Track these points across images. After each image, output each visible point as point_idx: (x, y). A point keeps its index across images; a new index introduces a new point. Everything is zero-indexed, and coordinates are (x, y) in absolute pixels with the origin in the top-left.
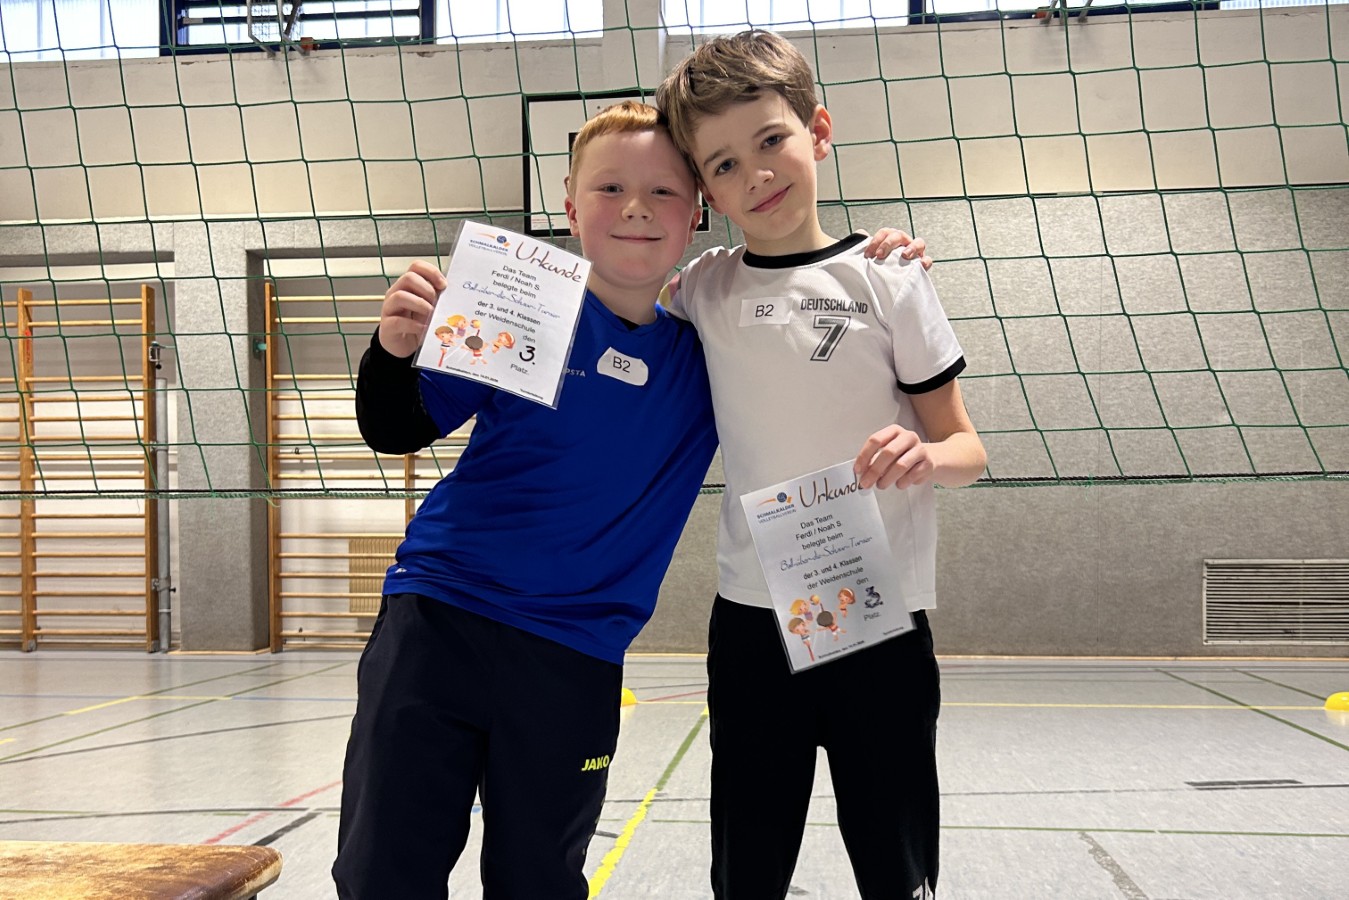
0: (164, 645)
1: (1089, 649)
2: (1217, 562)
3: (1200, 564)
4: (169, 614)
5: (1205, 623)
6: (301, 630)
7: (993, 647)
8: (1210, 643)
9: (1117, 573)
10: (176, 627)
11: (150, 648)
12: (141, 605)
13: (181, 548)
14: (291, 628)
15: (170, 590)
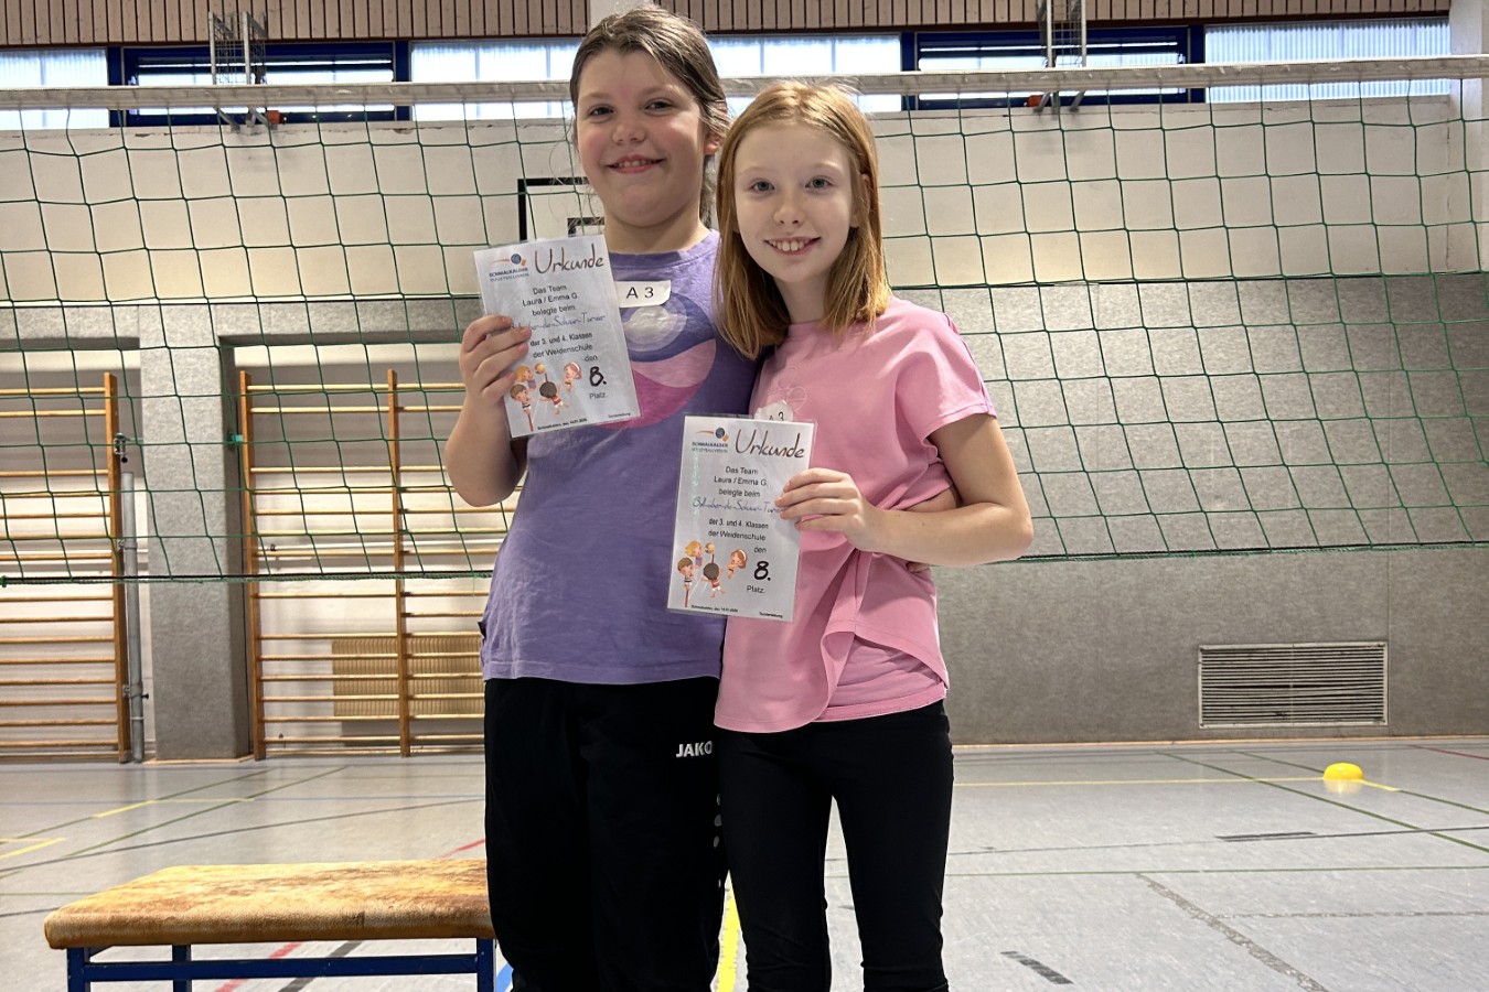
0: (138, 755)
1: (1090, 735)
2: (1211, 647)
3: (1196, 649)
4: (142, 721)
5: (1200, 707)
6: (281, 736)
7: (998, 736)
8: (1206, 726)
9: (1116, 660)
10: (150, 737)
11: (122, 758)
12: (112, 714)
13: (154, 652)
14: (272, 733)
15: (142, 697)
